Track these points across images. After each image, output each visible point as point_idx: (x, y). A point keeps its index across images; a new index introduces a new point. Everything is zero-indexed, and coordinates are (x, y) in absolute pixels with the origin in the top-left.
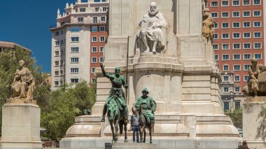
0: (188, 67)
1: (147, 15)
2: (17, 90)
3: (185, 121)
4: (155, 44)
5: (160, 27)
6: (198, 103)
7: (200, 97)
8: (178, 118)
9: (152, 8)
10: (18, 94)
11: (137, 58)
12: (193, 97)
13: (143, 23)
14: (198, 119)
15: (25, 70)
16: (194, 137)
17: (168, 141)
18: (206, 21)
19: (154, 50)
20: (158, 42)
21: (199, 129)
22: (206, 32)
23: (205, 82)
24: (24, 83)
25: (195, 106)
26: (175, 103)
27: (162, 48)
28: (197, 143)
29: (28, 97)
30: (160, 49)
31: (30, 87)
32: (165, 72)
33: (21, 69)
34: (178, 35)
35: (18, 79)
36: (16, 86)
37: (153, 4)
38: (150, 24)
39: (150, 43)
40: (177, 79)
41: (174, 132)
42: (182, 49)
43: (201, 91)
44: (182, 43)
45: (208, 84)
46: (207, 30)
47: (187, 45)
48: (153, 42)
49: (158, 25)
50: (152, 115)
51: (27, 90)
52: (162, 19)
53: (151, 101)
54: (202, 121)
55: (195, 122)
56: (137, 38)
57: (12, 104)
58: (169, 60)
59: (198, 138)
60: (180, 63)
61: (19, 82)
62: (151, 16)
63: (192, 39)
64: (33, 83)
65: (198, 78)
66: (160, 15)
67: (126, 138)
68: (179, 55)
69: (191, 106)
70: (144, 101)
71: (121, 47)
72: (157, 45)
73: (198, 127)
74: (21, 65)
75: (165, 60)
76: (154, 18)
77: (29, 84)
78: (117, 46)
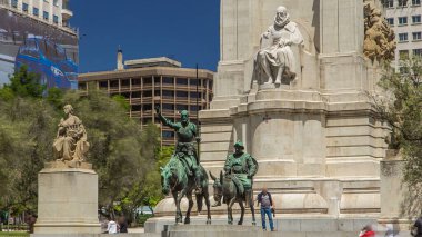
0: (334, 104)
1: (272, 27)
2: (59, 149)
3: (321, 189)
4: (280, 70)
5: (289, 44)
6: (350, 160)
7: (353, 150)
8: (310, 185)
9: (280, 16)
10: (60, 155)
11: (253, 94)
12: (342, 151)
13: (264, 40)
14: (345, 185)
15: (72, 119)
16: (336, 214)
17: (290, 221)
18: (370, 31)
19: (278, 80)
20: (285, 68)
21: (345, 200)
22: (369, 48)
23: (360, 127)
24: (69, 138)
25: (346, 165)
26: (313, 161)
27: (293, 77)
28: (339, 223)
29: (76, 159)
30: (288, 78)
31: (78, 143)
32: (296, 114)
33: (66, 117)
34: (321, 56)
35: (63, 133)
36: (58, 143)
37: (281, 9)
38: (276, 40)
39: (273, 70)
40: (315, 125)
41: (300, 206)
42: (327, 77)
43: (354, 141)
44: (327, 68)
45: (366, 130)
46: (372, 45)
47: (334, 70)
48: (277, 68)
49: (287, 41)
50: (248, 182)
51: (73, 148)
53: (247, 160)
54: (351, 189)
55: (337, 190)
57: (52, 170)
58: (301, 95)
59: (342, 216)
60: (324, 99)
61: (63, 138)
62: (278, 28)
63: (342, 60)
64: (84, 138)
65: (350, 121)
66: (292, 25)
67: (209, 217)
68: (322, 87)
69: (339, 166)
70: (238, 161)
71: (236, 77)
72: (284, 73)
73: (343, 197)
74: (66, 111)
75: (295, 95)
76: (283, 31)
77: (76, 139)
78: (231, 76)
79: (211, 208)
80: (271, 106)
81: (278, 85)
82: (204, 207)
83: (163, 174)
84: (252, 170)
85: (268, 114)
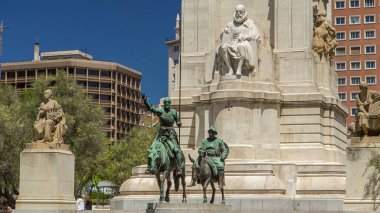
0: (288, 95)
1: (231, 23)
2: (40, 131)
3: (280, 172)
4: (241, 63)
5: (249, 40)
6: (302, 146)
7: (306, 138)
8: (269, 168)
9: (239, 13)
10: (41, 137)
11: (215, 83)
12: (295, 138)
13: (225, 35)
14: (300, 169)
15: (52, 103)
16: (292, 195)
17: (252, 201)
18: (318, 29)
20: (245, 61)
21: (300, 183)
22: (318, 44)
23: (312, 116)
24: (50, 121)
25: (298, 151)
26: (269, 146)
27: (251, 69)
28: (296, 204)
29: (56, 140)
30: (248, 70)
31: (58, 126)
32: (254, 103)
33: (46, 101)
34: (276, 51)
35: (43, 116)
36: (39, 125)
37: (240, 7)
38: (235, 35)
39: (234, 63)
40: (272, 113)
41: (262, 187)
42: (282, 70)
43: (306, 129)
44: (282, 62)
45: (317, 119)
46: (320, 42)
47: (288, 64)
48: (238, 61)
49: (246, 36)
50: (221, 164)
51: (53, 130)
52: (253, 29)
53: (220, 145)
54: (305, 172)
55: (294, 173)
56: (217, 56)
57: (33, 150)
58: (260, 86)
59: (298, 197)
60: (278, 90)
61: (44, 120)
62: (237, 24)
63: (295, 55)
65: (303, 111)
66: (250, 22)
67: (184, 196)
68: (277, 79)
69: (292, 151)
70: (211, 145)
71: (197, 69)
72: (244, 65)
73: (299, 180)
74: (46, 96)
75: (254, 86)
76: (241, 27)
77: (57, 122)
78: (192, 67)
79: (187, 188)
80: (234, 95)
81: (239, 77)
82: (181, 187)
83: (151, 156)
84: (224, 154)
85: (230, 103)
